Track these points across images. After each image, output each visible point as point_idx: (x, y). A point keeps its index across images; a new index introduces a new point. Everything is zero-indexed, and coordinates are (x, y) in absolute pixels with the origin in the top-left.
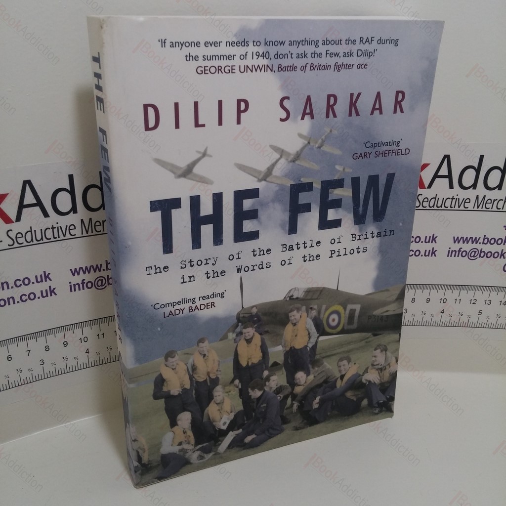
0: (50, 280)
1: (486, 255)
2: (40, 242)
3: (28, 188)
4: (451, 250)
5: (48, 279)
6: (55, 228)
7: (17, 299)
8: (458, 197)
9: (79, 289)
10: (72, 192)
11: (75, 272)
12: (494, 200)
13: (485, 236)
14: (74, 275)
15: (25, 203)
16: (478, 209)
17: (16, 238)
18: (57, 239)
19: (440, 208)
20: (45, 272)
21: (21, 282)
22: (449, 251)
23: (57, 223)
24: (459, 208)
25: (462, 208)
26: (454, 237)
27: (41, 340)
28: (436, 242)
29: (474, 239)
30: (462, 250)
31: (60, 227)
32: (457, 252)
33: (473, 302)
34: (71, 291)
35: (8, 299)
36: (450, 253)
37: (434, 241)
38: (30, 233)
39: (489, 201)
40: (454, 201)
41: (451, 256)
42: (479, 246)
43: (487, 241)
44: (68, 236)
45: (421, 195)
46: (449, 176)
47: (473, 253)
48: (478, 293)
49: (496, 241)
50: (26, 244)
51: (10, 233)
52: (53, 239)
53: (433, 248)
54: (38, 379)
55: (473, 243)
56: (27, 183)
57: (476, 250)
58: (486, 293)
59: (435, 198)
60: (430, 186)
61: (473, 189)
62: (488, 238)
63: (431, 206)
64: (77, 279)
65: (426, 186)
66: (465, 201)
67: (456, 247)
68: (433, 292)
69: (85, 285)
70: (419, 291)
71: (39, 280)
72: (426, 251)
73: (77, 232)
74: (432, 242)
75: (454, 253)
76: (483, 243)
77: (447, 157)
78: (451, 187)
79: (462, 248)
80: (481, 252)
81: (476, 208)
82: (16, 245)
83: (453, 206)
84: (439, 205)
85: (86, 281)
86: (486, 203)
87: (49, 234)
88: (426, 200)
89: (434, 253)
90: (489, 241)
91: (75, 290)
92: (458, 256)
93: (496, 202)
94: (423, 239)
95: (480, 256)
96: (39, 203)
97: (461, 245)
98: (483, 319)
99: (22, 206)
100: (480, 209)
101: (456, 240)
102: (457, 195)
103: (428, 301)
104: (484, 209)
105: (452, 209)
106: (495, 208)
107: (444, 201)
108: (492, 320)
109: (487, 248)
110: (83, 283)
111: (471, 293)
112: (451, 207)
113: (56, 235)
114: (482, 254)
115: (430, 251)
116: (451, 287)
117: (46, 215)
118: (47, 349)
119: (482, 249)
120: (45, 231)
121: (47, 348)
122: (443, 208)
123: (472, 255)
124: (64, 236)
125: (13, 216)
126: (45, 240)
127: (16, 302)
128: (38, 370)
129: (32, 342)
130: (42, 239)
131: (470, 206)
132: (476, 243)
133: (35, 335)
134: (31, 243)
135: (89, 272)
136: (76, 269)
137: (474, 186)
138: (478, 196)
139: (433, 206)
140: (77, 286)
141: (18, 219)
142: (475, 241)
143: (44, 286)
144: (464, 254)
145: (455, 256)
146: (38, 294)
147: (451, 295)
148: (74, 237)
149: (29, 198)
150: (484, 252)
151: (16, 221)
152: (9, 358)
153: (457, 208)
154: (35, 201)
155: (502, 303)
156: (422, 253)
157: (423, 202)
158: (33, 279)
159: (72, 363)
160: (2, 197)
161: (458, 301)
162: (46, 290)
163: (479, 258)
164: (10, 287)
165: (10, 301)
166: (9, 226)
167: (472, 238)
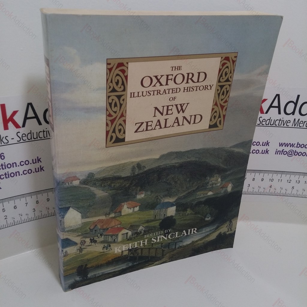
0: (41, 162)
1: (298, 154)
3: (30, 107)
4: (277, 150)
5: (39, 161)
6: (45, 131)
7: (21, 173)
8: (283, 119)
12: (305, 122)
13: (298, 142)
15: (28, 116)
16: (295, 127)
17: (22, 137)
18: (46, 138)
19: (272, 126)
20: (38, 157)
21: (24, 163)
22: (276, 151)
23: (46, 129)
24: (283, 125)
25: (285, 126)
26: (280, 143)
27: (34, 197)
28: (269, 146)
29: (291, 144)
30: (284, 151)
31: (48, 131)
32: (281, 152)
33: (289, 181)
35: (16, 173)
36: (277, 152)
37: (267, 145)
38: (30, 134)
39: (302, 122)
40: (281, 121)
41: (277, 154)
42: (294, 149)
43: (299, 145)
45: (262, 117)
46: (279, 107)
47: (291, 153)
48: (292, 176)
49: (305, 146)
50: (27, 140)
51: (18, 134)
52: (43, 138)
53: (267, 149)
54: (31, 220)
55: (290, 147)
56: (30, 104)
57: (292, 151)
58: (297, 176)
59: (270, 120)
60: (267, 113)
61: (292, 115)
62: (300, 144)
63: (267, 124)
65: (265, 112)
66: (287, 122)
67: (281, 149)
68: (266, 175)
70: (257, 174)
71: (34, 162)
72: (263, 150)
74: (266, 146)
75: (279, 152)
76: (297, 147)
77: (278, 95)
78: (280, 113)
79: (284, 150)
81: (293, 126)
82: (22, 141)
83: (280, 124)
84: (272, 124)
86: (300, 123)
87: (41, 135)
88: (264, 120)
89: (267, 152)
90: (300, 146)
92: (282, 154)
94: (261, 144)
95: (294, 155)
96: (36, 117)
97: (284, 147)
98: (294, 192)
99: (26, 118)
101: (281, 145)
102: (283, 118)
103: (262, 180)
104: (298, 127)
105: (279, 126)
106: (305, 127)
107: (275, 121)
108: (300, 193)
109: (299, 150)
111: (288, 176)
112: (279, 125)
113: (45, 136)
114: (296, 154)
115: (265, 150)
116: (276, 172)
117: (40, 123)
118: (37, 203)
119: (296, 150)
120: (39, 133)
122: (274, 125)
123: (290, 154)
125: (20, 123)
126: (39, 139)
127: (20, 175)
128: (31, 215)
129: (29, 198)
130: (37, 138)
131: (290, 125)
132: (293, 147)
133: (31, 194)
134: (31, 140)
137: (293, 113)
138: (295, 119)
139: (268, 124)
141: (24, 126)
142: (293, 145)
143: (37, 165)
144: (285, 153)
145: (280, 154)
146: (34, 170)
147: (276, 177)
149: (31, 114)
150: (297, 152)
151: (22, 127)
152: (15, 207)
153: (282, 126)
154: (34, 116)
156: (260, 152)
157: (262, 121)
158: (31, 161)
159: (51, 211)
160: (15, 113)
161: (280, 181)
162: (38, 168)
163: (294, 156)
164: (17, 165)
165: (17, 174)
166: (18, 130)
167: (290, 144)
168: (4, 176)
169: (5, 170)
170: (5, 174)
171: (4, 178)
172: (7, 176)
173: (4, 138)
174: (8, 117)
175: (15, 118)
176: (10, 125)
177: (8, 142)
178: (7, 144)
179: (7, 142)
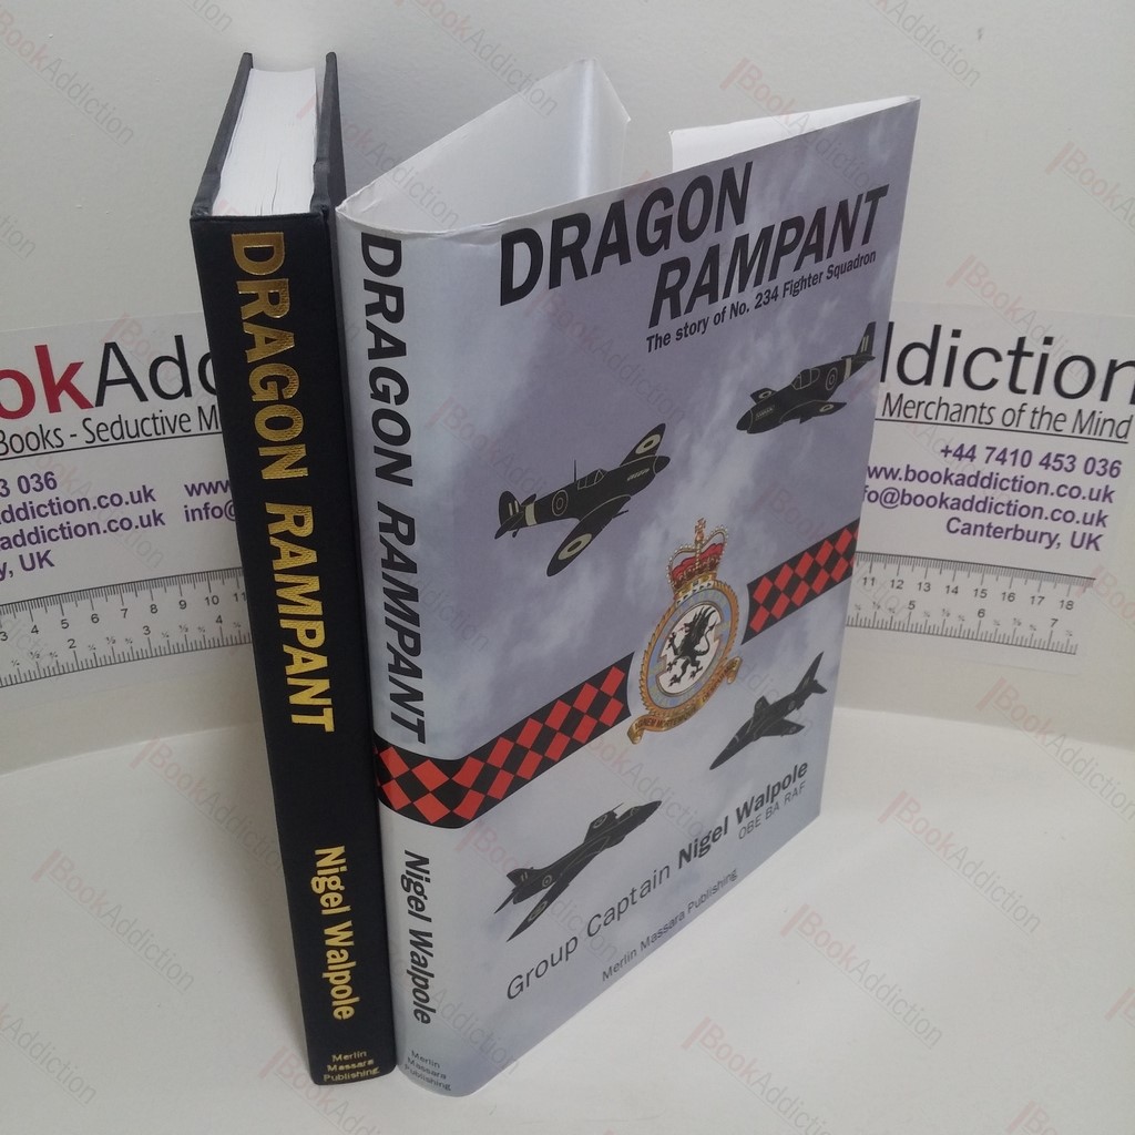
0: (154, 500)
1: (913, 500)
2: (134, 439)
3: (112, 354)
5: (149, 498)
6: (158, 418)
7: (103, 527)
9: (201, 519)
10: (182, 363)
11: (193, 490)
12: (920, 404)
13: (908, 466)
14: (191, 494)
15: (109, 378)
16: (891, 418)
17: (98, 431)
18: (162, 436)
20: (144, 487)
21: (108, 501)
23: (162, 411)
27: (144, 594)
29: (888, 470)
30: (869, 489)
31: (166, 417)
33: (896, 584)
34: (188, 520)
35: (89, 525)
38: (118, 425)
39: (910, 404)
42: (900, 485)
43: (913, 475)
44: (178, 432)
47: (889, 497)
48: (906, 569)
49: (930, 477)
50: (112, 441)
51: (87, 423)
52: (154, 436)
54: (140, 657)
56: (111, 347)
58: (920, 570)
62: (914, 471)
64: (197, 502)
69: (210, 511)
71: (136, 499)
73: (194, 426)
76: (906, 479)
79: (868, 486)
80: (904, 495)
81: (887, 416)
82: (98, 442)
85: (211, 506)
86: (905, 408)
87: (149, 427)
90: (917, 476)
91: (194, 519)
93: (923, 406)
95: (902, 503)
96: (131, 379)
98: (917, 617)
99: (104, 382)
100: (894, 417)
104: (902, 417)
106: (921, 418)
108: (936, 620)
109: (914, 488)
110: (206, 508)
111: (892, 568)
113: (160, 430)
114: (906, 499)
117: (143, 397)
118: (154, 611)
119: (904, 490)
120: (142, 422)
121: (154, 609)
123: (889, 498)
124: (173, 432)
125: (91, 397)
126: (142, 437)
128: (140, 643)
129: (129, 596)
130: (138, 434)
132: (894, 478)
133: (134, 586)
134: (121, 441)
135: (215, 492)
136: (193, 486)
138: (889, 395)
140: (197, 513)
141: (100, 402)
142: (892, 474)
143: (145, 509)
144: (873, 497)
146: (136, 522)
148: (187, 434)
149: (115, 371)
150: (909, 495)
151: (96, 406)
154: (124, 376)
155: (951, 590)
158: (126, 498)
159: (194, 636)
160: (74, 368)
161: (869, 582)
162: (148, 516)
163: (900, 506)
164: (91, 506)
165: (90, 528)
166: (86, 413)
167: (885, 469)
168: (59, 533)
169: (59, 516)
170: (62, 528)
171: (58, 538)
172: (67, 532)
173: (51, 433)
174: (57, 381)
175: (76, 381)
176: (64, 398)
177: (63, 444)
178: (60, 448)
179: (60, 443)
